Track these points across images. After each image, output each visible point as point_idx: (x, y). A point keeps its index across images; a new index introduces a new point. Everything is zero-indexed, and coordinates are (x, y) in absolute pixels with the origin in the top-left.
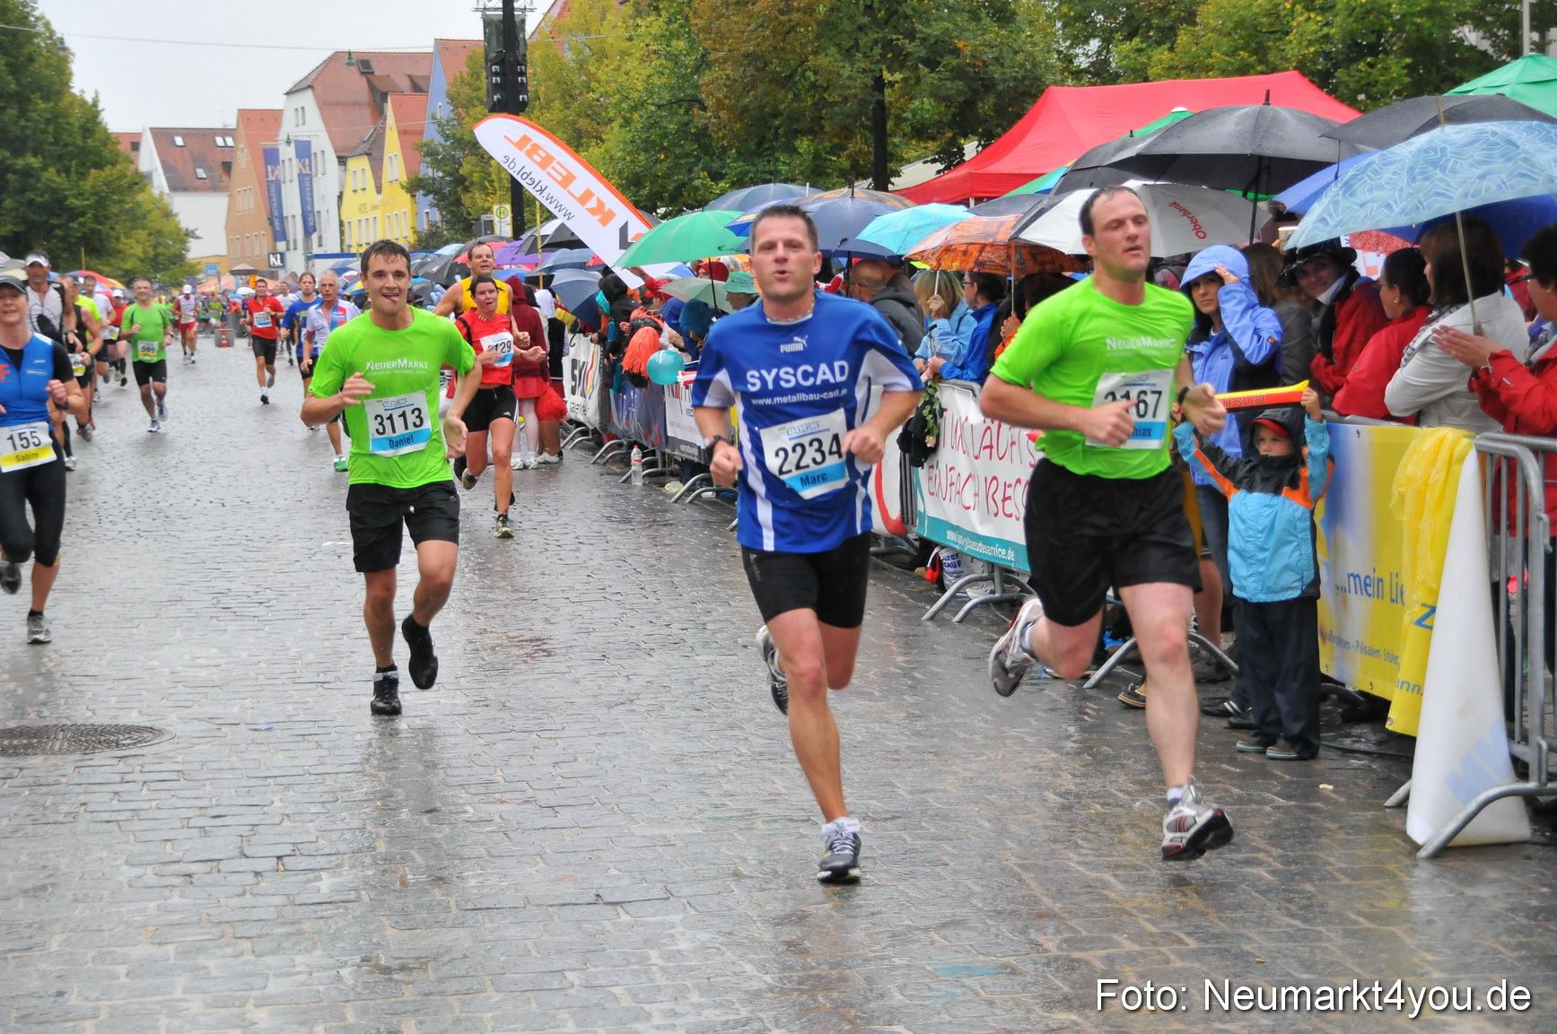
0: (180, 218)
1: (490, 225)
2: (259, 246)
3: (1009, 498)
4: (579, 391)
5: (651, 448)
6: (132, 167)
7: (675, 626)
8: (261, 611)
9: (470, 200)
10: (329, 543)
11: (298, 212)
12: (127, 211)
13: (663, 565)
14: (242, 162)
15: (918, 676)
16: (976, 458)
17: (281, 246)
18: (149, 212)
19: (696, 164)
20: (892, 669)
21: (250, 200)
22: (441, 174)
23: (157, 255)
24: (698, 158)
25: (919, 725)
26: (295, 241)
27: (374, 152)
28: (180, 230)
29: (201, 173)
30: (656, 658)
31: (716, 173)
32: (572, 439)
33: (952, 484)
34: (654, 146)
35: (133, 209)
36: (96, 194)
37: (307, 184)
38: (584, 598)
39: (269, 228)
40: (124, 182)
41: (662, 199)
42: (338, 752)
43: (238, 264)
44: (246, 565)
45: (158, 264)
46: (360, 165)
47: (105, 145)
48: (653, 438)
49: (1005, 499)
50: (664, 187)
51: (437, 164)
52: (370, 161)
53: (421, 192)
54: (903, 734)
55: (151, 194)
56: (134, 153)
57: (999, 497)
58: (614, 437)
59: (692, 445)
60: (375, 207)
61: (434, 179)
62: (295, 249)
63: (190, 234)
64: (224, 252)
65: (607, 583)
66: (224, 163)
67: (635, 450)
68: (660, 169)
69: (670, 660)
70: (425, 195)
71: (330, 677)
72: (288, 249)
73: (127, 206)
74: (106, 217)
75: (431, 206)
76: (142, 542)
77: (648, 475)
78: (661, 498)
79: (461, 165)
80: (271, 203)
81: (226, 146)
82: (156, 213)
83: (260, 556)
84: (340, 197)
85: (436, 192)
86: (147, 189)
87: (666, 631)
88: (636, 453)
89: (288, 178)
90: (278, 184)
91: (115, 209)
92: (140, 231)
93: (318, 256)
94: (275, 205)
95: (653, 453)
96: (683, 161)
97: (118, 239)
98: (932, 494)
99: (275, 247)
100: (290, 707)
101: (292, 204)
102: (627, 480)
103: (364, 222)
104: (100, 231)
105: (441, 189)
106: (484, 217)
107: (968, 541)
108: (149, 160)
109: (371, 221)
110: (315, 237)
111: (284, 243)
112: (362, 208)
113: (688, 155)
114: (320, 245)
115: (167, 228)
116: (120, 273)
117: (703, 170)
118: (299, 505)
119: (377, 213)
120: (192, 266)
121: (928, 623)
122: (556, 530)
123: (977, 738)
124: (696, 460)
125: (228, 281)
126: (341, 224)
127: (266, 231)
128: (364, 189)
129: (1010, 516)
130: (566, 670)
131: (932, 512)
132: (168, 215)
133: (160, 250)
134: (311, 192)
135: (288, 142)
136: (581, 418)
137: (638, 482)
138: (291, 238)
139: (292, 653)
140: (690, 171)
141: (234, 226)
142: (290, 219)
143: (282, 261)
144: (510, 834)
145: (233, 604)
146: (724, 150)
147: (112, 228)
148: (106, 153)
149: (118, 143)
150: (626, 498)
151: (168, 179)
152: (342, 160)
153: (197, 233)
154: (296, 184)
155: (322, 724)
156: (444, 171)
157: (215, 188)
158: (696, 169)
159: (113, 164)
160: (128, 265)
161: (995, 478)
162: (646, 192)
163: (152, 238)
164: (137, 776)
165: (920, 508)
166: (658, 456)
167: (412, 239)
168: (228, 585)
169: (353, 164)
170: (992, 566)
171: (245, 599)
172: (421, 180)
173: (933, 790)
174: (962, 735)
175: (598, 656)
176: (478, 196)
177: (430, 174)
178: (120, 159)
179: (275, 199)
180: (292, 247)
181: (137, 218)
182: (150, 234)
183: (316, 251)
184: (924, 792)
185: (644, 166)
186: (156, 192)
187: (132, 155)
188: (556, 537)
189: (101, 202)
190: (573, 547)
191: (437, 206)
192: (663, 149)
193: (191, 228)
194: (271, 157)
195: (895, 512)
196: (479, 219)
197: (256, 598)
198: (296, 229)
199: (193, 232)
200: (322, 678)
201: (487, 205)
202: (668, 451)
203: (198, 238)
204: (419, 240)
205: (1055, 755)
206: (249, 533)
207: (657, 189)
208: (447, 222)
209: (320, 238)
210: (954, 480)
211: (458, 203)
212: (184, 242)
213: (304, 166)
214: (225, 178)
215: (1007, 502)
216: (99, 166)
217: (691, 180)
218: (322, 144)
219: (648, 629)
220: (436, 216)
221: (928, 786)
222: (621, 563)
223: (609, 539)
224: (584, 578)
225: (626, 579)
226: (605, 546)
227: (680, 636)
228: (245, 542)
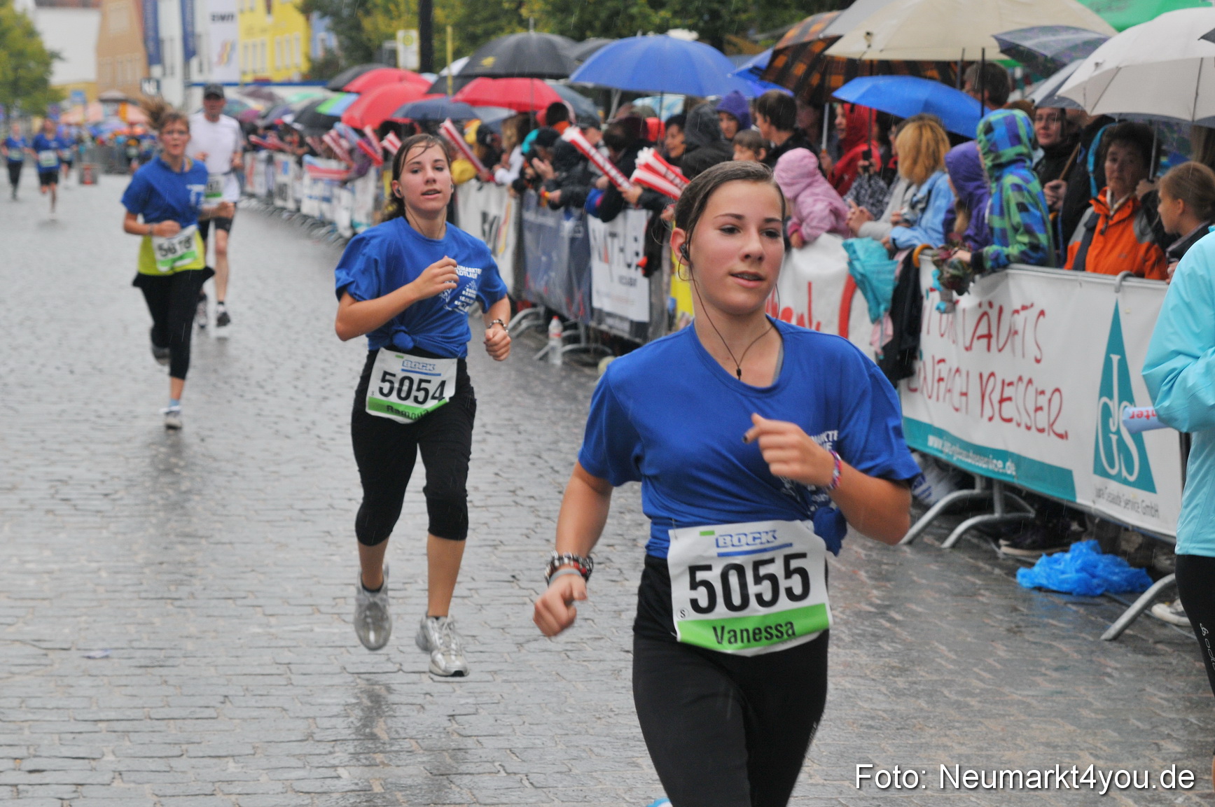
0: (44, 37)
1: (394, 54)
2: (133, 71)
3: (1009, 399)
5: (572, 320)
8: (105, 505)
9: (371, 24)
11: (177, 35)
15: (898, 617)
16: (968, 349)
17: (156, 71)
18: (11, 29)
21: (124, 19)
23: (17, 79)
25: (901, 683)
26: (173, 66)
28: (44, 50)
33: (941, 380)
38: (489, 502)
39: (143, 51)
43: (109, 90)
44: (93, 447)
45: (21, 88)
48: (574, 308)
49: (1002, 400)
53: (316, 14)
54: (879, 692)
55: (13, 9)
57: (996, 397)
58: (534, 305)
59: (622, 318)
60: (264, 30)
62: (172, 74)
63: (55, 55)
64: (93, 77)
65: (519, 484)
67: (555, 321)
70: (321, 17)
72: (164, 74)
75: (328, 30)
77: (571, 351)
78: (583, 380)
80: (147, 22)
82: (20, 32)
85: (334, 15)
88: (555, 326)
94: (151, 25)
95: (574, 326)
98: (912, 390)
99: (149, 72)
100: (132, 629)
101: (170, 25)
102: (545, 357)
105: (340, 11)
106: (387, 44)
107: (956, 448)
109: (259, 46)
110: (195, 62)
111: (159, 68)
114: (201, 72)
115: (30, 48)
119: (266, 38)
120: (56, 92)
123: (973, 702)
124: (626, 336)
125: (96, 112)
127: (140, 53)
129: (1009, 420)
132: (31, 33)
133: (22, 72)
137: (557, 360)
139: (139, 560)
141: (106, 48)
142: (168, 41)
143: (157, 87)
145: (73, 494)
150: (542, 380)
153: (63, 54)
155: (168, 653)
157: (85, 5)
161: (992, 374)
163: (13, 59)
166: (582, 331)
167: (305, 68)
168: (70, 471)
170: (989, 482)
171: (89, 490)
174: (954, 697)
175: (506, 576)
176: (381, 20)
179: (150, 19)
180: (169, 73)
182: (10, 54)
183: (199, 77)
186: (19, 7)
191: (334, 30)
193: (56, 49)
197: (102, 489)
198: (174, 52)
199: (58, 53)
200: (173, 593)
201: (390, 31)
202: (593, 324)
203: (64, 60)
204: (313, 68)
205: (1072, 728)
206: (99, 407)
208: (345, 48)
209: (201, 64)
210: (944, 375)
211: (358, 27)
212: (47, 65)
215: (1005, 404)
220: (333, 41)
222: (535, 460)
223: (521, 428)
224: (493, 478)
225: (541, 479)
226: (516, 437)
227: (604, 554)
228: (93, 419)
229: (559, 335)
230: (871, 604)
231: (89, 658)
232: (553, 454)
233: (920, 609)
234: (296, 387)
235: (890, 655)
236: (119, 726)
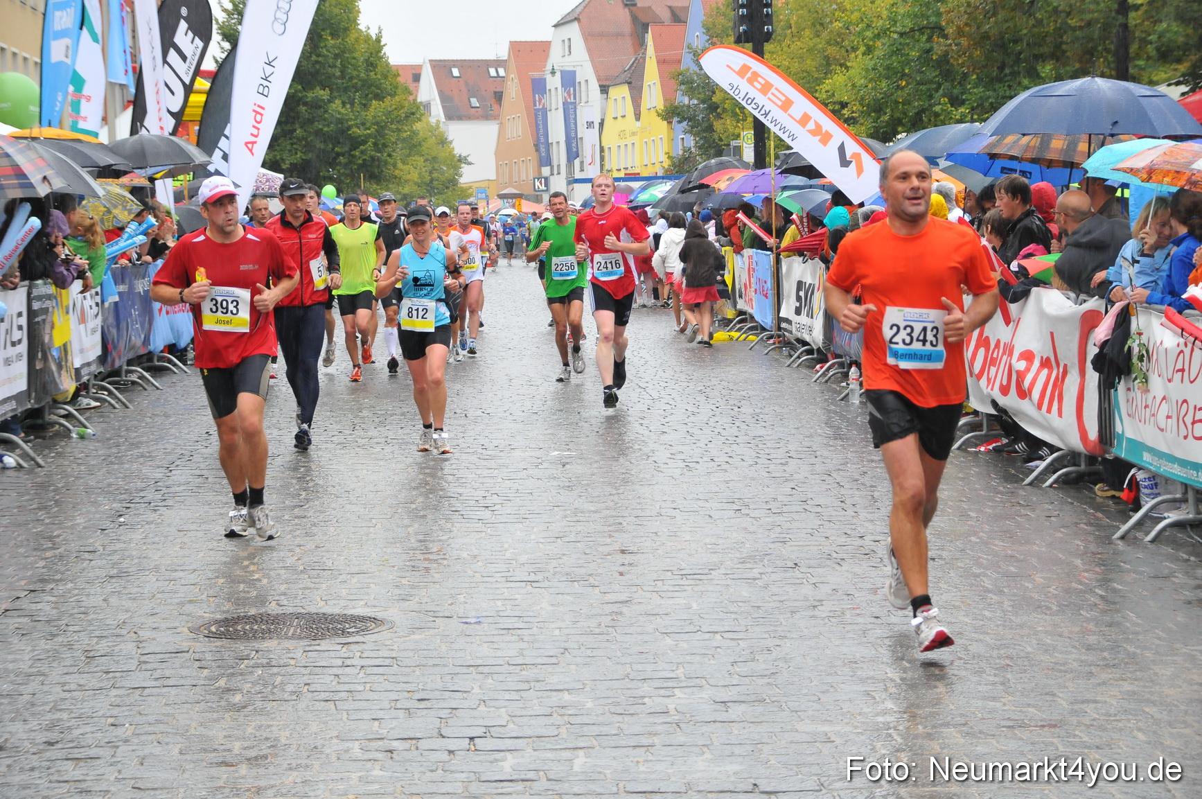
0: (454, 144)
1: (738, 151)
2: (526, 171)
3: (1200, 421)
4: (804, 312)
6: (411, 98)
7: (868, 538)
8: (486, 514)
9: (721, 126)
10: (556, 453)
11: (562, 137)
12: (404, 139)
13: (866, 480)
14: (513, 91)
16: (1170, 381)
17: (546, 171)
18: (425, 139)
19: (937, 90)
20: (1074, 585)
21: (518, 128)
22: (696, 102)
23: (432, 181)
24: (939, 86)
26: (559, 166)
27: (634, 82)
28: (454, 156)
29: (475, 102)
30: (845, 566)
31: (957, 98)
32: (799, 357)
33: (1146, 406)
34: (896, 73)
35: (410, 137)
36: (377, 123)
37: (571, 112)
38: (785, 509)
39: (535, 154)
40: (402, 113)
41: (903, 125)
42: (536, 645)
43: (506, 187)
44: (479, 472)
45: (433, 188)
46: (621, 93)
47: (386, 77)
49: (1194, 422)
50: (905, 114)
51: (691, 91)
52: (630, 89)
53: (676, 119)
55: (428, 123)
56: (415, 85)
57: (1189, 419)
58: (837, 356)
60: (634, 134)
61: (689, 106)
62: (559, 173)
63: (462, 160)
64: (493, 177)
65: (810, 495)
66: (495, 93)
67: (853, 369)
68: (900, 96)
69: (857, 570)
70: (680, 122)
71: (539, 577)
72: (552, 174)
73: (405, 135)
74: (385, 146)
75: (685, 132)
76: (388, 449)
79: (714, 93)
80: (538, 130)
81: (498, 76)
82: (432, 141)
83: (492, 463)
84: (602, 124)
85: (690, 120)
86: (423, 118)
87: (860, 542)
88: (853, 373)
89: (554, 107)
90: (545, 112)
91: (393, 137)
92: (417, 158)
93: (577, 181)
94: (541, 131)
96: (923, 88)
97: (395, 166)
98: (1129, 415)
99: (540, 172)
100: (499, 603)
101: (557, 132)
102: (845, 398)
103: (623, 148)
104: (378, 159)
105: (695, 116)
106: (733, 143)
107: (1163, 462)
108: (427, 91)
109: (630, 146)
110: (577, 162)
111: (549, 168)
112: (622, 134)
113: (931, 82)
114: (582, 170)
115: (442, 155)
116: (399, 197)
117: (944, 96)
118: (535, 417)
119: (636, 139)
120: (464, 190)
121: (1119, 542)
122: (769, 445)
125: (496, 205)
126: (602, 150)
127: (532, 157)
128: (623, 116)
129: (1199, 439)
130: (759, 576)
131: (1129, 434)
132: (443, 142)
133: (435, 175)
134: (575, 119)
135: (553, 73)
136: (807, 338)
137: (854, 400)
138: (555, 164)
139: (508, 555)
140: (931, 97)
141: (503, 152)
142: (555, 145)
143: (546, 185)
144: (681, 725)
146: (965, 76)
147: (390, 155)
148: (387, 85)
149: (398, 75)
150: (842, 417)
151: (443, 107)
152: (604, 89)
153: (469, 159)
154: (561, 111)
155: (526, 619)
156: (698, 99)
157: (486, 117)
158: (937, 95)
159: (393, 95)
160: (406, 190)
162: (886, 118)
163: (428, 164)
164: (356, 662)
165: (1119, 429)
167: (667, 164)
168: (460, 490)
169: (613, 92)
171: (473, 503)
172: (676, 107)
173: (1096, 702)
175: (790, 564)
176: (729, 122)
177: (687, 102)
178: (399, 91)
179: (541, 127)
180: (555, 171)
181: (413, 146)
182: (426, 160)
183: (578, 175)
184: (1083, 702)
185: (885, 93)
186: (433, 120)
187: (412, 86)
188: (767, 451)
189: (381, 128)
190: (783, 461)
191: (691, 132)
192: (904, 75)
193: (463, 155)
194: (539, 87)
195: (1093, 434)
196: (728, 145)
197: (482, 503)
198: (560, 155)
199: (465, 158)
200: (532, 577)
201: (737, 131)
203: (470, 164)
204: (674, 165)
206: (486, 442)
207: (897, 115)
208: (700, 148)
209: (582, 163)
210: (1149, 402)
211: (710, 129)
212: (457, 168)
213: (570, 96)
214: (495, 107)
215: (1196, 425)
216: (379, 97)
217: (931, 106)
218: (587, 74)
219: (843, 540)
220: (691, 141)
221: (1089, 696)
222: (826, 477)
223: (818, 453)
224: (789, 491)
225: (829, 492)
226: (813, 460)
227: (871, 548)
228: (480, 451)
229: (857, 380)
230: (1081, 583)
231: (466, 623)
232: (841, 473)
233: (1120, 587)
234: (642, 425)
235: (1088, 620)
236: (486, 670)
